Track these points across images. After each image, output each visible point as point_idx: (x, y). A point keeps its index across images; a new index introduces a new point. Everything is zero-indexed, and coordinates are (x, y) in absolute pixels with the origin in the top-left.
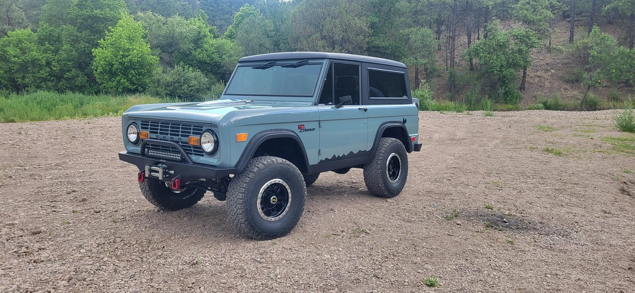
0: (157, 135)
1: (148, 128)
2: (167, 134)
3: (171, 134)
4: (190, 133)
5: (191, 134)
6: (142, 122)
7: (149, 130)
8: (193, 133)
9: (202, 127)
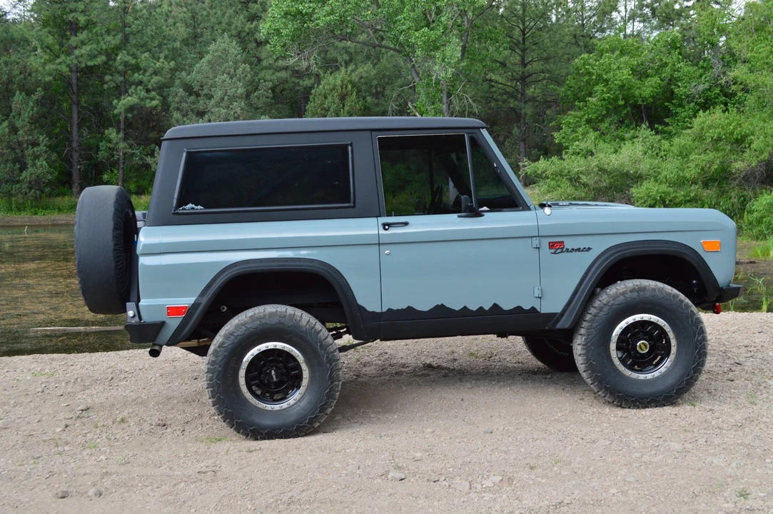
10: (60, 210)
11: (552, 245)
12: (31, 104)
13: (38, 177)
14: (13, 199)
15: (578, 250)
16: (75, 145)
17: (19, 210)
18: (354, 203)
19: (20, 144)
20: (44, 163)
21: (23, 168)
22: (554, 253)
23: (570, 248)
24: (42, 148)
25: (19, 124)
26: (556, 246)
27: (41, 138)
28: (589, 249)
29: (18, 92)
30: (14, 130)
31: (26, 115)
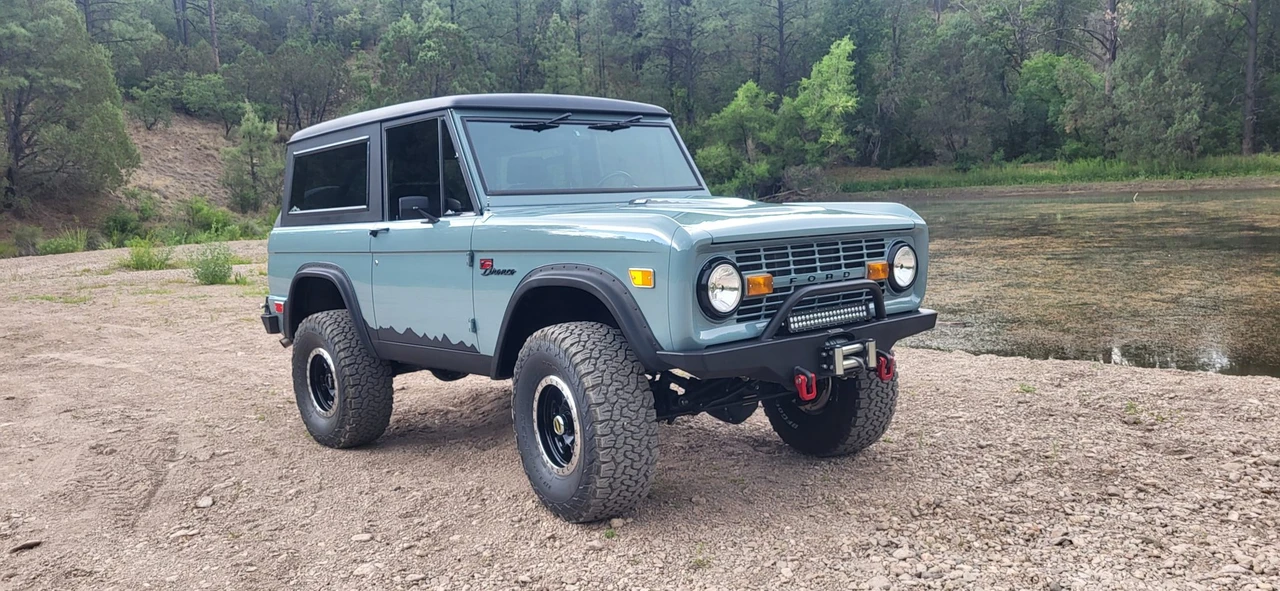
0: (789, 277)
1: (759, 267)
2: (814, 270)
3: (823, 269)
4: (862, 256)
5: (866, 259)
6: (737, 252)
7: (765, 269)
8: (869, 255)
9: (883, 240)
10: (1215, 172)
11: (483, 266)
12: (1184, 47)
13: (1186, 133)
14: (1156, 161)
15: (504, 272)
16: (1249, 90)
17: (1163, 173)
18: (368, 206)
19: (1168, 95)
20: (1195, 116)
21: (1169, 125)
22: (484, 274)
23: (497, 269)
24: (1195, 98)
25: (1167, 72)
26: (488, 268)
27: (1194, 86)
28: (512, 272)
29: (1168, 35)
30: (1161, 79)
31: (1175, 62)
